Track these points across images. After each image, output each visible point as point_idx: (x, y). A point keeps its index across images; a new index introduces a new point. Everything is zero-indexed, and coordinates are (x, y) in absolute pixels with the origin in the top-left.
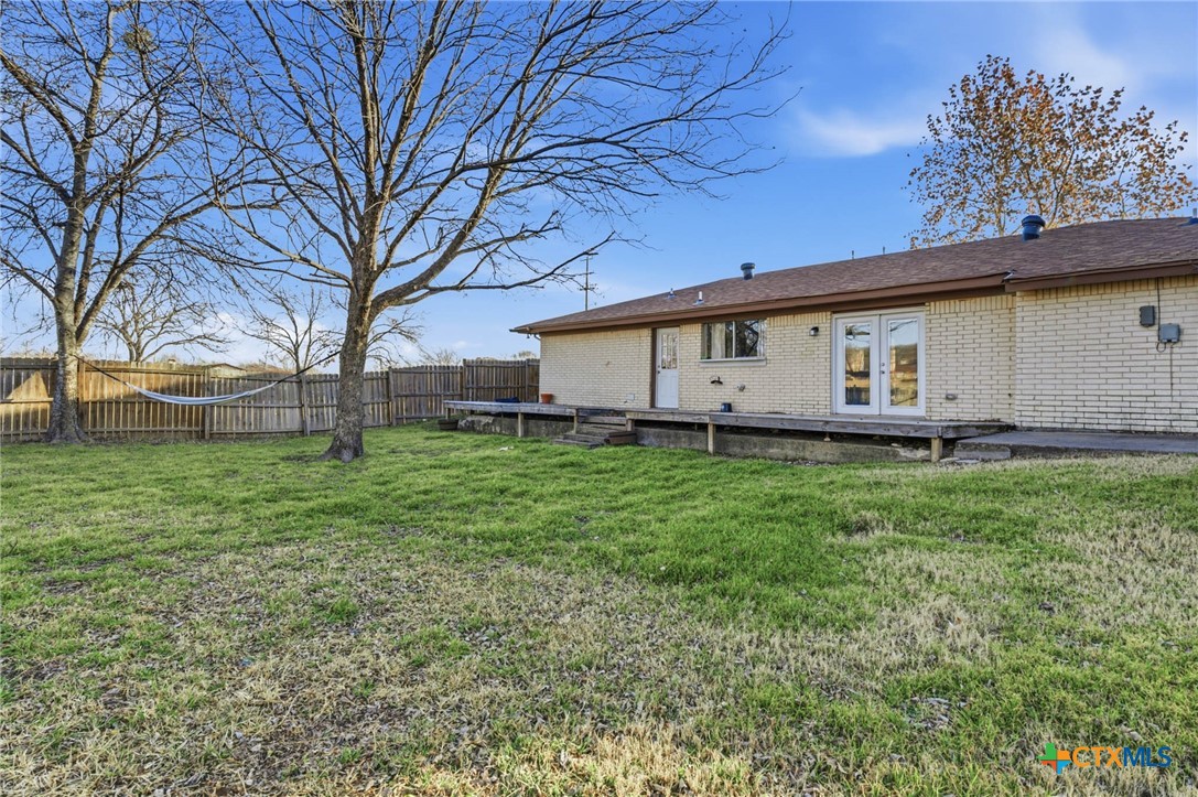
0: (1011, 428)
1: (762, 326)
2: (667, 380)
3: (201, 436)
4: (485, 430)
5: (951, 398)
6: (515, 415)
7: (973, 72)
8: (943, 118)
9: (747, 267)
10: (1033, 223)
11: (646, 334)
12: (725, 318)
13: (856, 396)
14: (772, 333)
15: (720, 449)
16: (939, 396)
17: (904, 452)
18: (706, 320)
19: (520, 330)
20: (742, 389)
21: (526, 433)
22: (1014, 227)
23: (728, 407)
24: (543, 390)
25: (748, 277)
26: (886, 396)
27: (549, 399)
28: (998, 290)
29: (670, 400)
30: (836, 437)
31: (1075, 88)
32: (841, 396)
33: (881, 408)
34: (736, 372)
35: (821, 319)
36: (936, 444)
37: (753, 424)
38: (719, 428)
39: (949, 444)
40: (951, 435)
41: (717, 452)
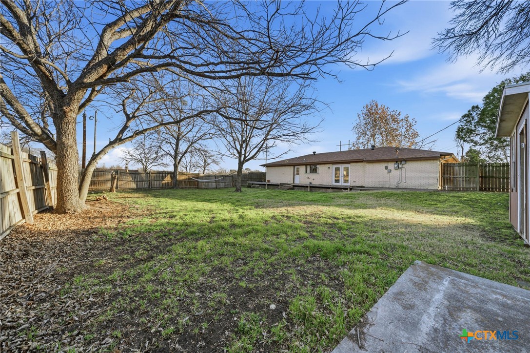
0: (364, 187)
1: (318, 166)
2: (297, 177)
3: (198, 188)
4: (257, 188)
5: (354, 182)
6: (265, 185)
7: (369, 104)
8: (361, 114)
9: (314, 153)
10: (373, 146)
11: (292, 167)
12: (310, 164)
13: (337, 181)
14: (320, 168)
15: (311, 191)
16: (352, 181)
17: (344, 191)
18: (306, 165)
19: (262, 166)
20: (314, 179)
21: (268, 188)
22: (370, 147)
23: (311, 183)
24: (267, 179)
25: (314, 155)
26: (343, 182)
27: (269, 181)
28: (362, 162)
29: (298, 181)
30: (332, 188)
31: (390, 110)
32: (334, 181)
33: (341, 183)
34: (313, 176)
35: (330, 166)
36: (349, 189)
37: (317, 186)
38: (310, 187)
39: (351, 189)
40: (351, 187)
41: (310, 191)
